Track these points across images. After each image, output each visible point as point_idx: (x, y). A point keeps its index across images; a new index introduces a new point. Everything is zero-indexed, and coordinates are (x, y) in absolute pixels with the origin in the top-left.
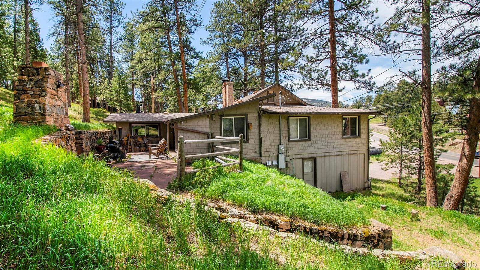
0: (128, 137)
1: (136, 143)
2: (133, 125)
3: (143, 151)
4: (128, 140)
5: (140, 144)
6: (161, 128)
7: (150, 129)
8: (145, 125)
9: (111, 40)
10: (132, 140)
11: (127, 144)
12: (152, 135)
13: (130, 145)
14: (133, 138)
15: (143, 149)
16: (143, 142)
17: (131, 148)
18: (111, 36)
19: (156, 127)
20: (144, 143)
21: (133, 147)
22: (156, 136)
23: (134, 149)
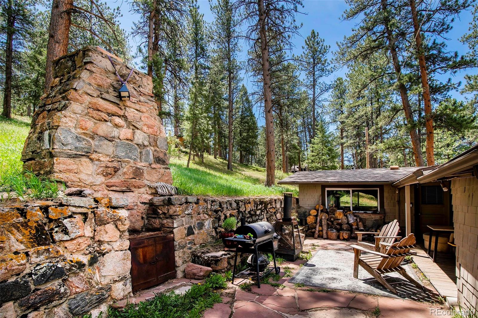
0: (317, 211)
1: (332, 222)
2: (327, 189)
3: (344, 240)
4: (316, 216)
5: (340, 224)
6: (386, 195)
7: (363, 197)
8: (351, 190)
9: (314, 94)
10: (324, 216)
11: (316, 223)
12: (366, 209)
13: (321, 225)
14: (327, 213)
15: (346, 236)
16: (346, 221)
17: (322, 231)
18: (314, 90)
19: (374, 193)
20: (348, 223)
21: (325, 228)
22: (374, 210)
23: (327, 233)
